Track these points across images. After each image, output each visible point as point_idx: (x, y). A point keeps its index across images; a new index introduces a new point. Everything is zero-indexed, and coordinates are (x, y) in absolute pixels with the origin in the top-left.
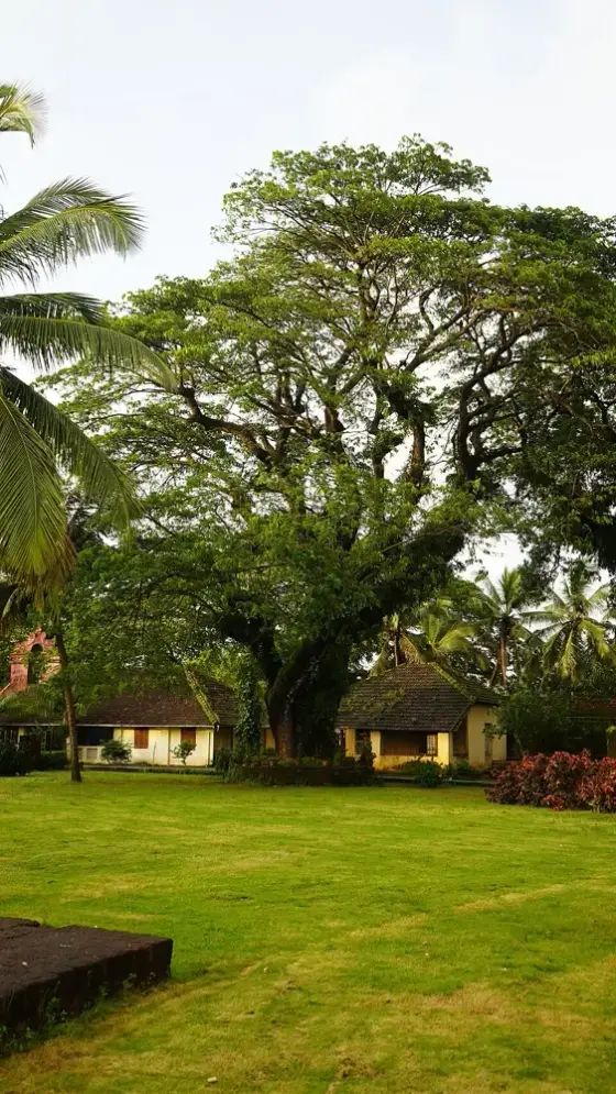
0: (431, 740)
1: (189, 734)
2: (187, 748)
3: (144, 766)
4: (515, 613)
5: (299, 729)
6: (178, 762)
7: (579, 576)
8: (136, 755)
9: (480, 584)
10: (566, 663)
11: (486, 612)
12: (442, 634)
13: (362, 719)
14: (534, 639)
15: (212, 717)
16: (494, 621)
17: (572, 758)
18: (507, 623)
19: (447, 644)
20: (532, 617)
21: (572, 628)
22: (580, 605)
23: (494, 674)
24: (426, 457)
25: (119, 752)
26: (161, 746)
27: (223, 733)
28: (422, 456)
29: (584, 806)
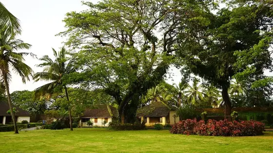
0: (161, 119)
1: (106, 119)
2: (105, 122)
3: (97, 127)
4: (182, 92)
5: (126, 116)
6: (103, 125)
7: (196, 81)
8: (94, 124)
9: (174, 86)
10: (193, 101)
11: (175, 92)
12: (166, 96)
13: (145, 114)
14: (186, 97)
15: (111, 115)
16: (177, 94)
17: (191, 121)
18: (180, 94)
19: (167, 98)
20: (186, 92)
21: (194, 94)
22: (196, 88)
23: (178, 105)
24: (156, 51)
25: (91, 124)
26: (100, 122)
27: (114, 118)
28: (155, 50)
29: (195, 134)
